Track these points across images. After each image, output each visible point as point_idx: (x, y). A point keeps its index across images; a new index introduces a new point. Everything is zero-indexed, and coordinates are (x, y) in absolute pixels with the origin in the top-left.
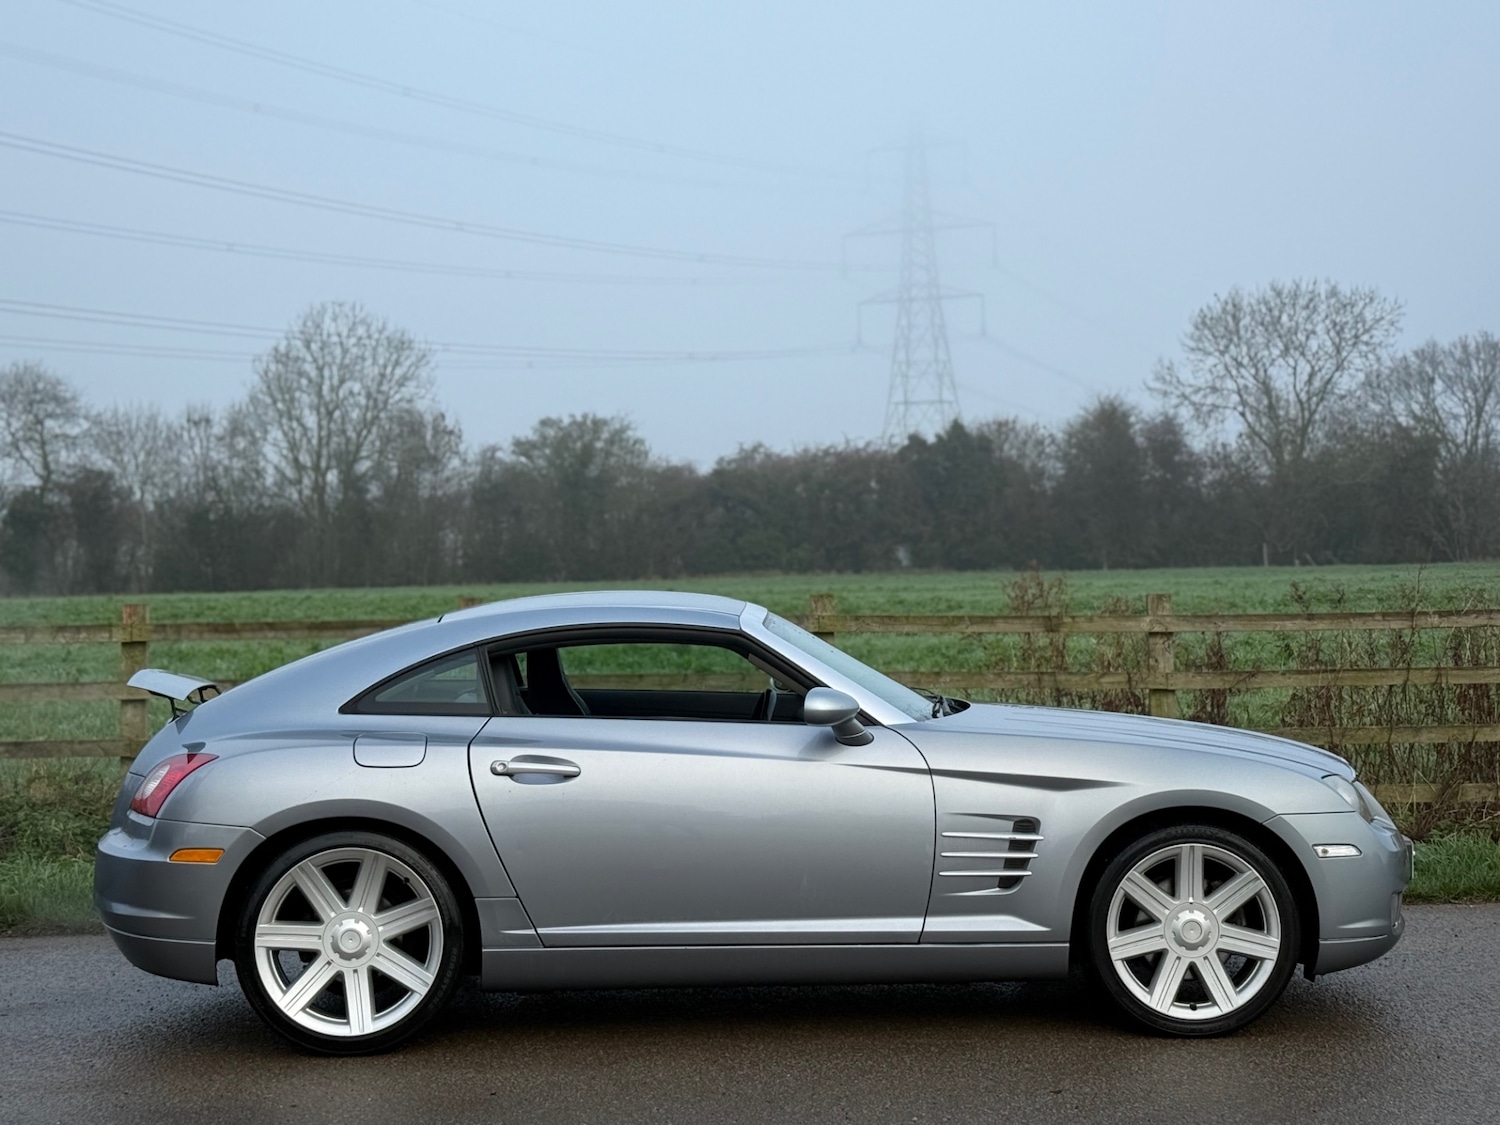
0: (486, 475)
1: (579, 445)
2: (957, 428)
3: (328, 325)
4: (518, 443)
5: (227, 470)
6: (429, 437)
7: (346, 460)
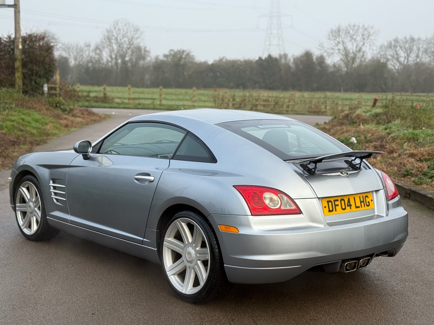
0: (156, 62)
1: (179, 56)
2: (270, 56)
3: (120, 24)
4: (164, 55)
5: (95, 58)
6: (143, 52)
7: (123, 57)
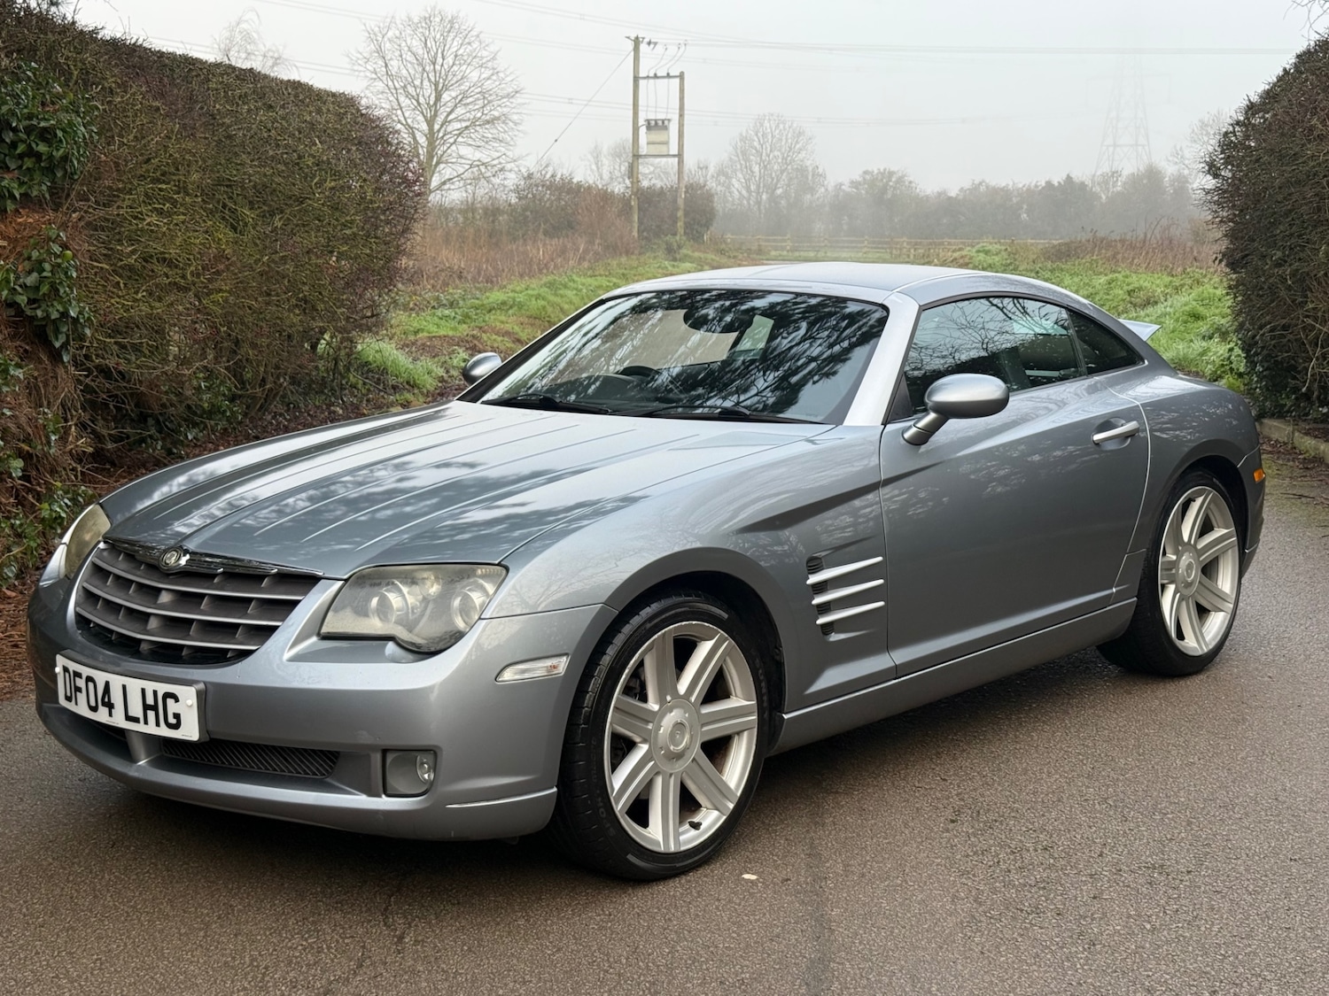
0: (836, 197)
1: (881, 184)
3: (766, 124)
4: (852, 182)
6: (810, 178)
7: (771, 188)
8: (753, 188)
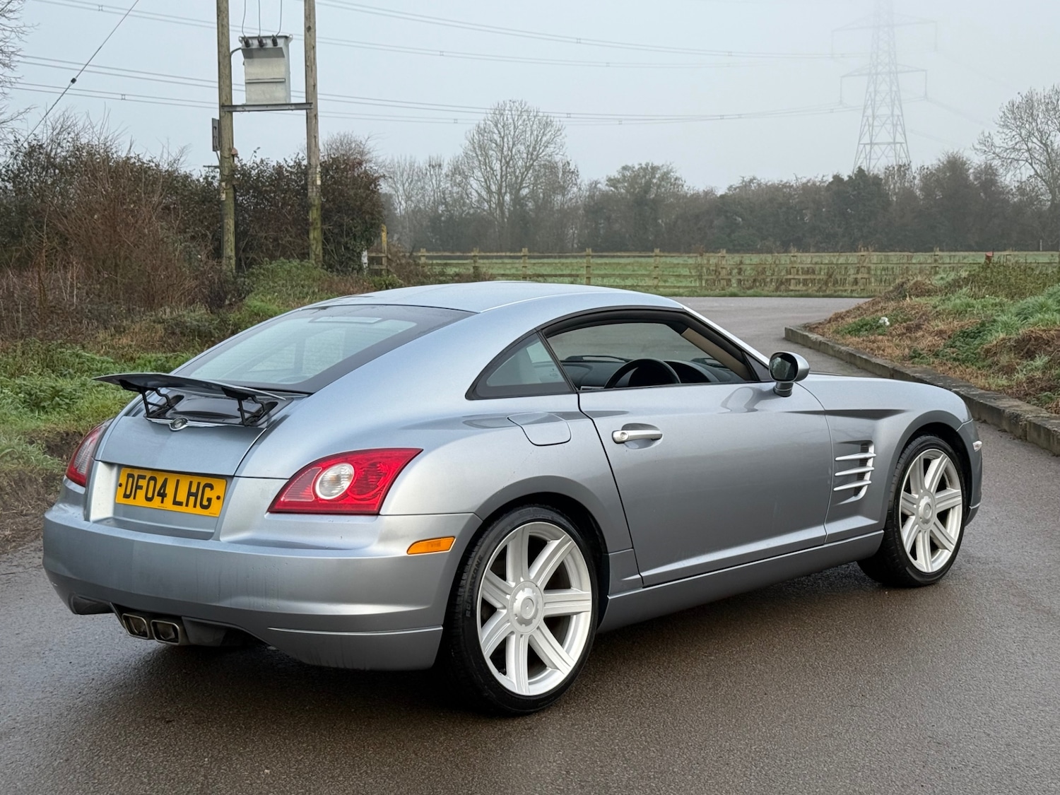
1: (643, 181)
2: (860, 170)
4: (609, 180)
6: (560, 176)
7: (515, 188)
8: (494, 188)
